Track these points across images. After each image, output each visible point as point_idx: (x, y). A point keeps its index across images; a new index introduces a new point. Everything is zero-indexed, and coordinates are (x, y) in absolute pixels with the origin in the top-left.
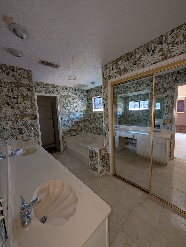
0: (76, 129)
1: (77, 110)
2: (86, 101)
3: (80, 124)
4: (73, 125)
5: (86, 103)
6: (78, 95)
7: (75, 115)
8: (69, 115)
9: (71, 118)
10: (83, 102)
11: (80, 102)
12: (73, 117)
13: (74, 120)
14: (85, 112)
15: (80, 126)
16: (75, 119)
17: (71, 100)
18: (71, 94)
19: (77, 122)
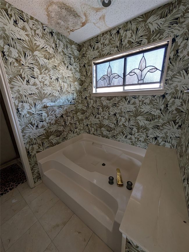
0: (59, 130)
1: (59, 89)
2: (78, 69)
3: (68, 119)
4: (53, 122)
5: (78, 75)
6: (60, 50)
7: (56, 100)
8: (41, 99)
9: (45, 107)
10: (71, 70)
11: (66, 70)
12: (52, 104)
13: (53, 110)
14: (77, 93)
15: (68, 123)
16: (56, 108)
17: (42, 61)
18: (40, 42)
19: (62, 116)
